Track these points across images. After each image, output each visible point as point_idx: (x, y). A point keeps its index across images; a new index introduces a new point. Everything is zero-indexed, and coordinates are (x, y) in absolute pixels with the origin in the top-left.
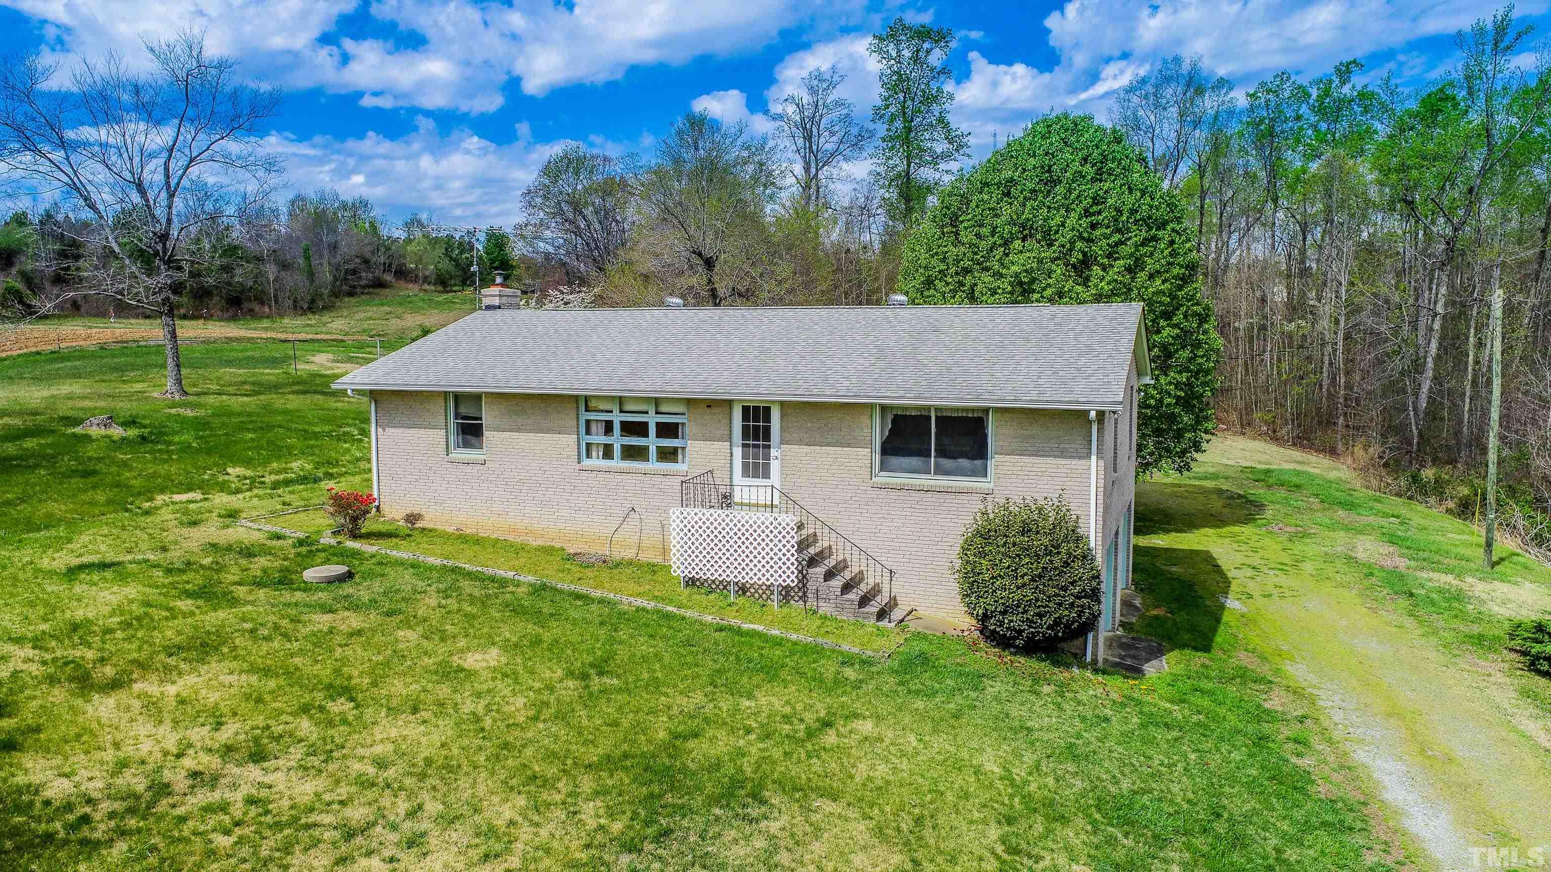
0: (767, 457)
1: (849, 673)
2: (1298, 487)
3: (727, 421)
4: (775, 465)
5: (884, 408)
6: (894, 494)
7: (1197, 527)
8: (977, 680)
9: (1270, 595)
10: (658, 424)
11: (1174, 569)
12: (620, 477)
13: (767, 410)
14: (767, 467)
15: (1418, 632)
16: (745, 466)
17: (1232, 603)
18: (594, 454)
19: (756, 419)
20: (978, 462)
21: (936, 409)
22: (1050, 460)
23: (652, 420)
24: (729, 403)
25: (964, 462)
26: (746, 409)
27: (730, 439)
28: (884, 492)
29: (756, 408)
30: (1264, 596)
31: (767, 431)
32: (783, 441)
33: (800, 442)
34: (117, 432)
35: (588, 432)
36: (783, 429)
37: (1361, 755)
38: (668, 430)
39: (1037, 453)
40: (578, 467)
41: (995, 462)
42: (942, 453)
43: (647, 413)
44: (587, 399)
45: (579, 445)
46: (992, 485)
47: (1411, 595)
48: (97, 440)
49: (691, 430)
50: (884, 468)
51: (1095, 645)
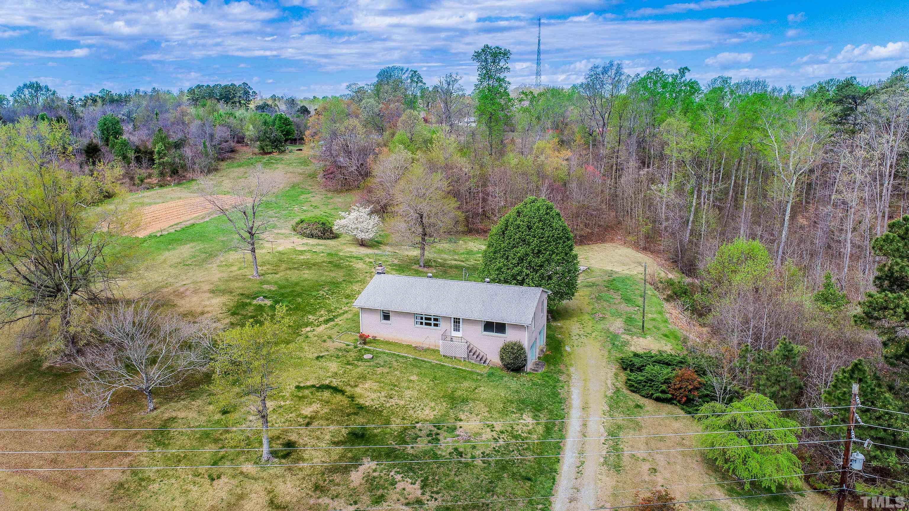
0: (459, 328)
1: (479, 377)
3: (450, 321)
5: (484, 321)
6: (487, 336)
8: (502, 378)
9: (579, 345)
12: (425, 330)
13: (459, 319)
15: (606, 357)
16: (454, 329)
17: (568, 349)
18: (418, 324)
19: (457, 321)
20: (504, 333)
21: (495, 322)
22: (518, 333)
23: (432, 317)
24: (451, 317)
25: (501, 333)
26: (454, 319)
27: (451, 325)
28: (484, 336)
31: (459, 323)
32: (463, 326)
33: (467, 327)
34: (267, 302)
35: (417, 320)
36: (463, 322)
37: (573, 389)
38: (436, 320)
39: (515, 331)
40: (415, 327)
41: (507, 332)
42: (497, 330)
44: (417, 313)
45: (415, 322)
46: (507, 336)
47: (614, 344)
49: (441, 321)
50: (485, 331)
51: (527, 368)
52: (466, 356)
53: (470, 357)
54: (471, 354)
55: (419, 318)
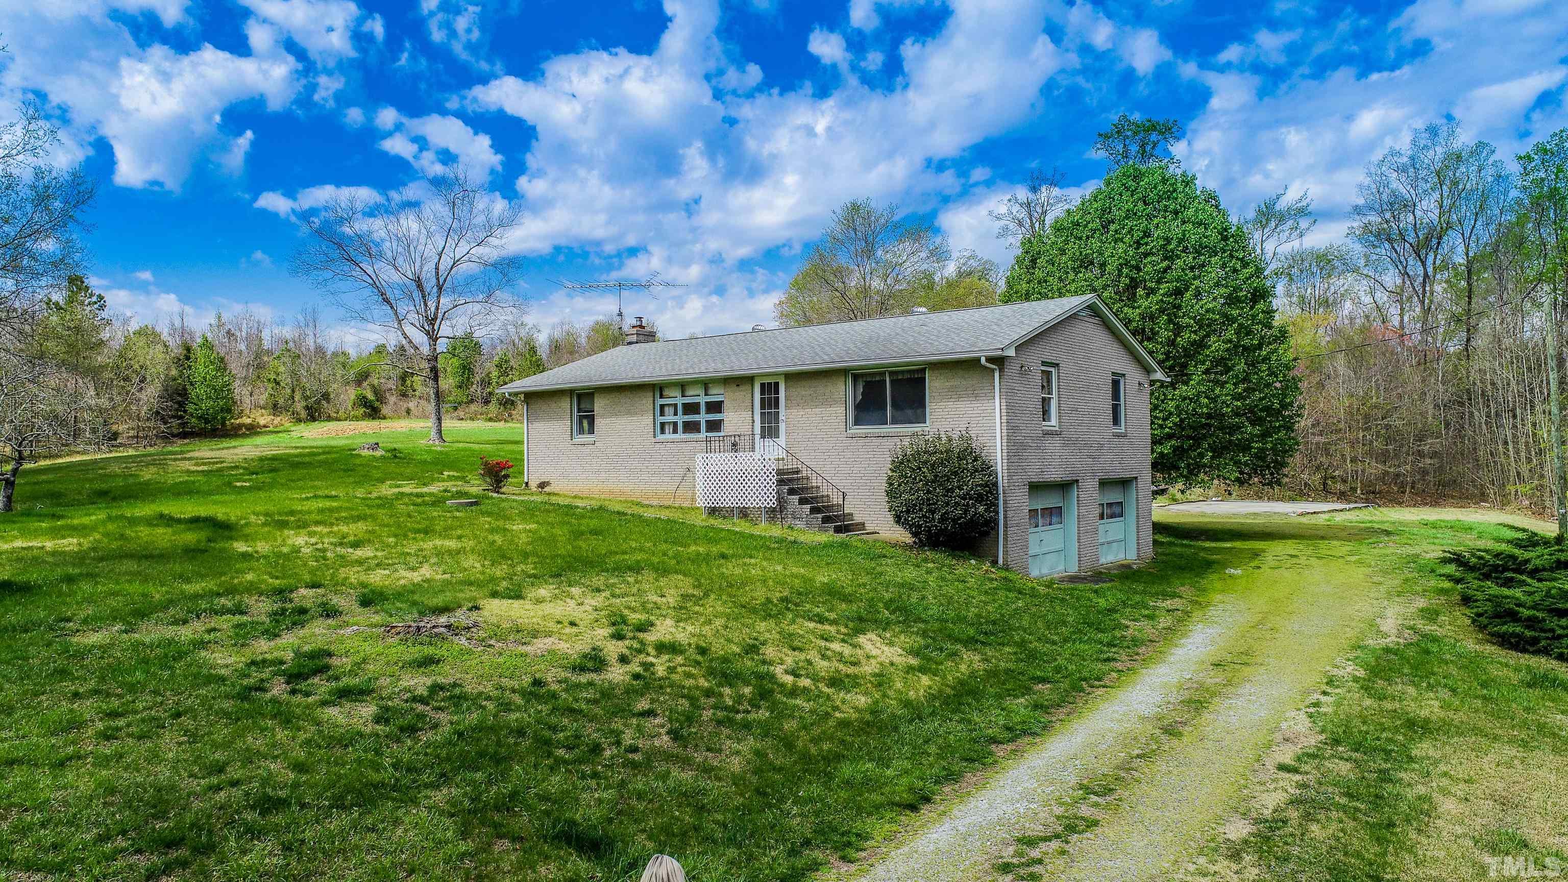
0: (777, 421)
3: (750, 392)
4: (782, 427)
5: (855, 376)
6: (861, 442)
9: (1278, 567)
10: (707, 403)
12: (681, 445)
13: (777, 384)
14: (777, 429)
16: (763, 429)
18: (667, 430)
19: (769, 391)
20: (919, 412)
21: (891, 373)
22: (968, 404)
23: (703, 400)
24: (752, 378)
25: (909, 412)
26: (763, 385)
27: (752, 410)
28: (854, 440)
29: (769, 382)
30: (1271, 567)
31: (777, 401)
32: (787, 408)
33: (798, 406)
34: (380, 453)
35: (662, 413)
36: (786, 398)
38: (713, 407)
40: (654, 440)
41: (930, 410)
42: (895, 407)
43: (699, 394)
44: (660, 387)
45: (654, 424)
46: (927, 428)
48: (366, 457)
49: (726, 406)
50: (857, 422)
51: (1006, 552)
52: (772, 503)
53: (790, 508)
54: (795, 498)
55: (669, 411)
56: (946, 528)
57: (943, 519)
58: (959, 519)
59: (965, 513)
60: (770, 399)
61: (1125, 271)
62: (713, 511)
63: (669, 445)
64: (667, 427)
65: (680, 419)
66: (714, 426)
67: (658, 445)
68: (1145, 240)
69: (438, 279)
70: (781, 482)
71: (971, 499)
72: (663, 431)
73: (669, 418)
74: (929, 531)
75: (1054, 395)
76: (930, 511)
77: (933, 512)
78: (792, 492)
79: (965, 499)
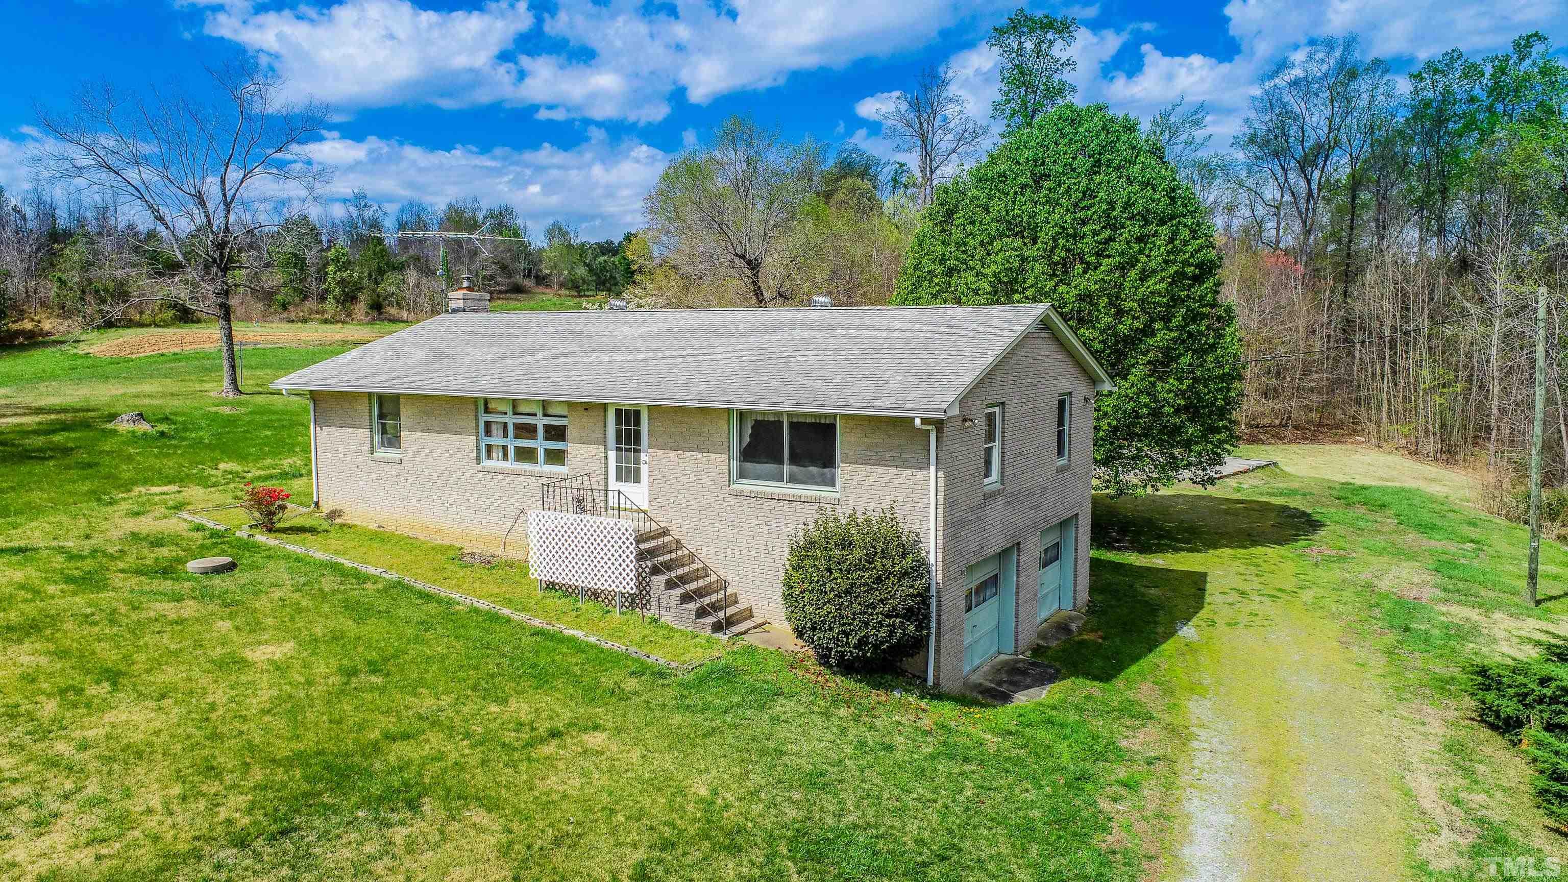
0: (637, 461)
1: (630, 684)
2: (1383, 506)
3: (602, 424)
4: (644, 470)
5: (742, 415)
6: (749, 502)
7: (1215, 546)
9: (1236, 624)
10: (546, 426)
11: (1153, 591)
12: (512, 479)
13: (637, 413)
14: (637, 471)
15: (1380, 671)
16: (619, 469)
17: (1188, 632)
18: (495, 455)
19: (628, 423)
20: (826, 470)
21: (789, 415)
22: (892, 470)
23: (541, 422)
24: (605, 406)
25: (813, 469)
26: (618, 412)
27: (605, 442)
28: (738, 500)
29: (627, 412)
30: (1229, 624)
31: (637, 434)
32: (651, 446)
33: (665, 447)
34: (144, 427)
35: (488, 433)
36: (650, 434)
37: (1194, 804)
38: (556, 433)
39: (879, 462)
40: (477, 467)
41: (842, 470)
42: (795, 459)
43: (535, 415)
44: (486, 402)
45: (478, 447)
46: (838, 496)
47: (1407, 629)
48: (122, 435)
49: (571, 433)
50: (742, 475)
51: (937, 668)
52: (630, 587)
53: (654, 594)
54: (659, 580)
55: (496, 430)
56: (864, 654)
57: (862, 643)
58: (882, 643)
59: (890, 636)
60: (628, 432)
61: (1061, 242)
62: (551, 586)
63: (496, 476)
64: (494, 450)
65: (512, 444)
66: (556, 457)
67: (482, 475)
68: (1085, 203)
69: (224, 195)
70: (642, 556)
71: (897, 616)
72: (489, 456)
73: (496, 440)
74: (842, 654)
75: (998, 442)
76: (844, 632)
77: (847, 635)
78: (655, 571)
79: (888, 616)
